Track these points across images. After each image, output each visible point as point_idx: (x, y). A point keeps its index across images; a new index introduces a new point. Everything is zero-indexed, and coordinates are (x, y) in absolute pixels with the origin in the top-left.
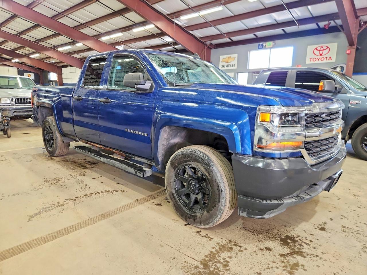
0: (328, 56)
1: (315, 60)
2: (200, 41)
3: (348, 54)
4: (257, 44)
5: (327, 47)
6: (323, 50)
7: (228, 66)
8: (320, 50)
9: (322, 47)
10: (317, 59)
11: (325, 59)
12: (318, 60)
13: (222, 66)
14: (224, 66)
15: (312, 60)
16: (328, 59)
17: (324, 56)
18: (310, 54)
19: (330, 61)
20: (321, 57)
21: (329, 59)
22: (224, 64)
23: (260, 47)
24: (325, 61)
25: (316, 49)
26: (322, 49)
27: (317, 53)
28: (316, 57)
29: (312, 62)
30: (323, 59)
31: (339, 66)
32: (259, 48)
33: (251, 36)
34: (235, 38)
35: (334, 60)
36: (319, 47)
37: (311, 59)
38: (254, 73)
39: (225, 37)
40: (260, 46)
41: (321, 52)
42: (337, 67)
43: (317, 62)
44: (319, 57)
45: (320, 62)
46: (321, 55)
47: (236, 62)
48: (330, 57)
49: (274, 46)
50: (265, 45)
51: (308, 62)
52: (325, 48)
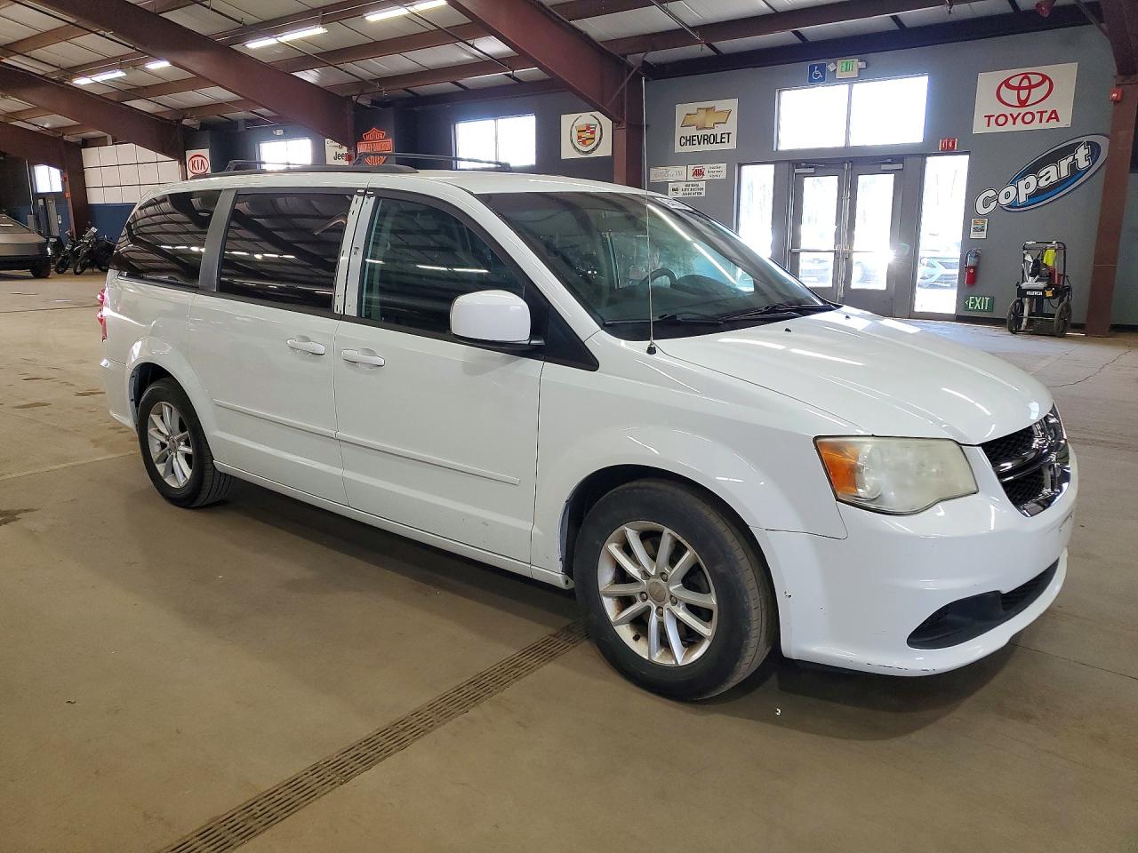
0: (1047, 106)
2: (608, 55)
3: (1116, 102)
4: (807, 65)
5: (1045, 78)
6: (1030, 87)
7: (706, 139)
8: (1019, 88)
9: (1026, 76)
10: (1010, 120)
11: (1037, 116)
12: (1015, 120)
13: (684, 141)
14: (690, 140)
15: (993, 119)
16: (1046, 116)
17: (1033, 109)
19: (1053, 124)
20: (1023, 110)
21: (1050, 118)
22: (692, 131)
23: (816, 76)
24: (1036, 126)
25: (1006, 83)
26: (1025, 83)
27: (1010, 96)
28: (1008, 111)
29: (994, 128)
30: (1028, 118)
31: (1085, 140)
32: (811, 81)
33: (783, 36)
34: (727, 45)
35: (1065, 120)
36: (1015, 74)
37: (989, 117)
38: (797, 164)
39: (696, 42)
40: (816, 72)
41: (1024, 94)
43: (1009, 127)
44: (1015, 112)
45: (1019, 126)
46: (1023, 103)
47: (731, 126)
48: (1054, 112)
49: (863, 76)
50: (831, 67)
51: (980, 126)
52: (1035, 79)
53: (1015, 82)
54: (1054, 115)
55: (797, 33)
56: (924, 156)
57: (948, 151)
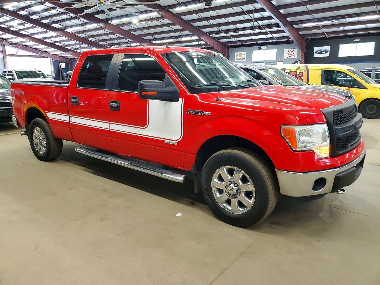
1: (288, 57)
2: (224, 45)
3: (301, 55)
5: (293, 51)
13: (237, 59)
17: (292, 55)
18: (285, 54)
19: (295, 58)
20: (291, 55)
24: (292, 58)
25: (288, 51)
26: (291, 51)
27: (289, 53)
28: (288, 55)
29: (286, 58)
30: (291, 57)
32: (258, 49)
35: (296, 57)
36: (289, 50)
37: (286, 56)
39: (238, 43)
42: (298, 61)
43: (289, 58)
44: (289, 56)
45: (290, 58)
46: (290, 54)
47: (245, 57)
49: (267, 49)
50: (261, 47)
51: (285, 58)
52: (292, 51)
53: (289, 51)
54: (295, 56)
55: (257, 42)
56: (277, 62)
57: (280, 61)
